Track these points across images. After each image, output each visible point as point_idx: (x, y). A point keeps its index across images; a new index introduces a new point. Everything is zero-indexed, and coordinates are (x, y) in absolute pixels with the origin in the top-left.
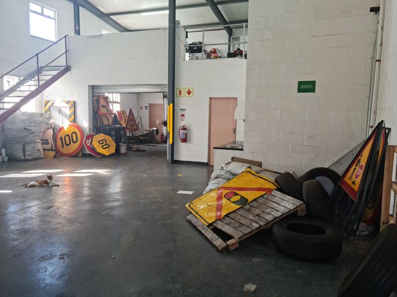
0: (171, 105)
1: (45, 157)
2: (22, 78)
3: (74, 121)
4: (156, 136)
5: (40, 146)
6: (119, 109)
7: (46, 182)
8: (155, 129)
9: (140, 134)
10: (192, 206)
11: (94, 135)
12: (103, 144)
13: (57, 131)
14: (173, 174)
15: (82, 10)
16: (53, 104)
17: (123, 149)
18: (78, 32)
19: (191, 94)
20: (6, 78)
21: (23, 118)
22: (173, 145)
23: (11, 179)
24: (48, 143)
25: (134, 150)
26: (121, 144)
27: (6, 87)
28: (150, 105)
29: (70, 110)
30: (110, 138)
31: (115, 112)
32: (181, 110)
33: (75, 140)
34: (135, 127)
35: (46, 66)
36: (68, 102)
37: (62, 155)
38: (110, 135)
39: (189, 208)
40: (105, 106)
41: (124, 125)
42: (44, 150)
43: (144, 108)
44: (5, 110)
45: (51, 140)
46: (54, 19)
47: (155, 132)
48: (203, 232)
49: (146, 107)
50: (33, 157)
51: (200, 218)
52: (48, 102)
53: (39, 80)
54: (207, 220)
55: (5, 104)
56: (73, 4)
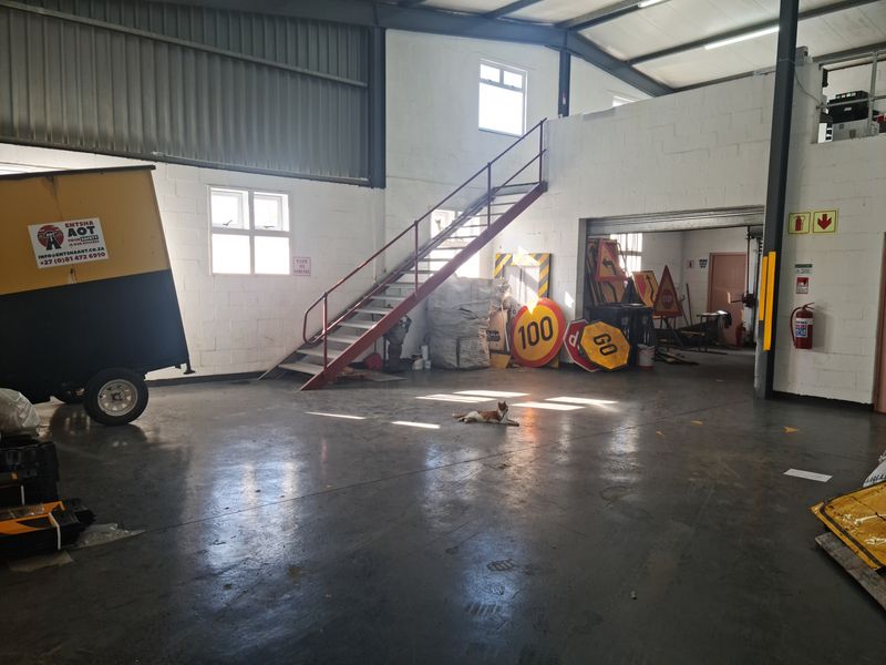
0: (773, 255)
1: (492, 366)
2: (460, 213)
3: (548, 294)
4: (725, 331)
5: (484, 344)
6: (638, 269)
7: (496, 415)
8: (722, 312)
9: (684, 325)
10: (830, 512)
11: (584, 325)
12: (603, 345)
13: (515, 313)
14: (769, 425)
15: (576, 63)
16: (510, 260)
17: (646, 358)
18: (564, 110)
19: (830, 228)
20: (435, 215)
21: (458, 288)
22: (771, 355)
23: (437, 403)
24: (498, 339)
25: (669, 360)
26: (641, 346)
27: (435, 232)
28: (714, 257)
29: (541, 271)
30: (619, 331)
31: (629, 274)
32: (798, 266)
33: (547, 334)
34: (674, 309)
35: (504, 186)
36: (538, 257)
37: (523, 363)
38: (618, 325)
39: (821, 517)
40: (610, 263)
41: (649, 304)
42: (491, 351)
43: (697, 264)
44: (431, 275)
45: (503, 333)
46: (522, 90)
47: (721, 322)
48: (863, 583)
49: (703, 263)
50: (472, 365)
51: (856, 548)
52: (503, 256)
53: (489, 215)
54: (877, 555)
55: (431, 263)
56: (558, 53)
